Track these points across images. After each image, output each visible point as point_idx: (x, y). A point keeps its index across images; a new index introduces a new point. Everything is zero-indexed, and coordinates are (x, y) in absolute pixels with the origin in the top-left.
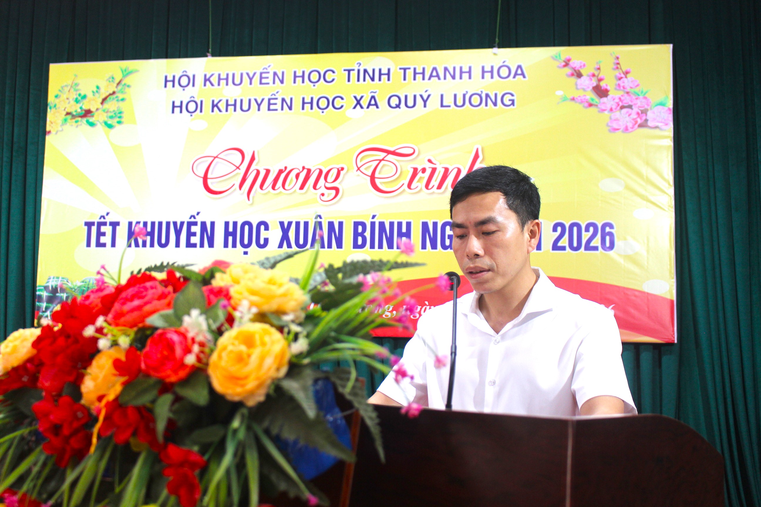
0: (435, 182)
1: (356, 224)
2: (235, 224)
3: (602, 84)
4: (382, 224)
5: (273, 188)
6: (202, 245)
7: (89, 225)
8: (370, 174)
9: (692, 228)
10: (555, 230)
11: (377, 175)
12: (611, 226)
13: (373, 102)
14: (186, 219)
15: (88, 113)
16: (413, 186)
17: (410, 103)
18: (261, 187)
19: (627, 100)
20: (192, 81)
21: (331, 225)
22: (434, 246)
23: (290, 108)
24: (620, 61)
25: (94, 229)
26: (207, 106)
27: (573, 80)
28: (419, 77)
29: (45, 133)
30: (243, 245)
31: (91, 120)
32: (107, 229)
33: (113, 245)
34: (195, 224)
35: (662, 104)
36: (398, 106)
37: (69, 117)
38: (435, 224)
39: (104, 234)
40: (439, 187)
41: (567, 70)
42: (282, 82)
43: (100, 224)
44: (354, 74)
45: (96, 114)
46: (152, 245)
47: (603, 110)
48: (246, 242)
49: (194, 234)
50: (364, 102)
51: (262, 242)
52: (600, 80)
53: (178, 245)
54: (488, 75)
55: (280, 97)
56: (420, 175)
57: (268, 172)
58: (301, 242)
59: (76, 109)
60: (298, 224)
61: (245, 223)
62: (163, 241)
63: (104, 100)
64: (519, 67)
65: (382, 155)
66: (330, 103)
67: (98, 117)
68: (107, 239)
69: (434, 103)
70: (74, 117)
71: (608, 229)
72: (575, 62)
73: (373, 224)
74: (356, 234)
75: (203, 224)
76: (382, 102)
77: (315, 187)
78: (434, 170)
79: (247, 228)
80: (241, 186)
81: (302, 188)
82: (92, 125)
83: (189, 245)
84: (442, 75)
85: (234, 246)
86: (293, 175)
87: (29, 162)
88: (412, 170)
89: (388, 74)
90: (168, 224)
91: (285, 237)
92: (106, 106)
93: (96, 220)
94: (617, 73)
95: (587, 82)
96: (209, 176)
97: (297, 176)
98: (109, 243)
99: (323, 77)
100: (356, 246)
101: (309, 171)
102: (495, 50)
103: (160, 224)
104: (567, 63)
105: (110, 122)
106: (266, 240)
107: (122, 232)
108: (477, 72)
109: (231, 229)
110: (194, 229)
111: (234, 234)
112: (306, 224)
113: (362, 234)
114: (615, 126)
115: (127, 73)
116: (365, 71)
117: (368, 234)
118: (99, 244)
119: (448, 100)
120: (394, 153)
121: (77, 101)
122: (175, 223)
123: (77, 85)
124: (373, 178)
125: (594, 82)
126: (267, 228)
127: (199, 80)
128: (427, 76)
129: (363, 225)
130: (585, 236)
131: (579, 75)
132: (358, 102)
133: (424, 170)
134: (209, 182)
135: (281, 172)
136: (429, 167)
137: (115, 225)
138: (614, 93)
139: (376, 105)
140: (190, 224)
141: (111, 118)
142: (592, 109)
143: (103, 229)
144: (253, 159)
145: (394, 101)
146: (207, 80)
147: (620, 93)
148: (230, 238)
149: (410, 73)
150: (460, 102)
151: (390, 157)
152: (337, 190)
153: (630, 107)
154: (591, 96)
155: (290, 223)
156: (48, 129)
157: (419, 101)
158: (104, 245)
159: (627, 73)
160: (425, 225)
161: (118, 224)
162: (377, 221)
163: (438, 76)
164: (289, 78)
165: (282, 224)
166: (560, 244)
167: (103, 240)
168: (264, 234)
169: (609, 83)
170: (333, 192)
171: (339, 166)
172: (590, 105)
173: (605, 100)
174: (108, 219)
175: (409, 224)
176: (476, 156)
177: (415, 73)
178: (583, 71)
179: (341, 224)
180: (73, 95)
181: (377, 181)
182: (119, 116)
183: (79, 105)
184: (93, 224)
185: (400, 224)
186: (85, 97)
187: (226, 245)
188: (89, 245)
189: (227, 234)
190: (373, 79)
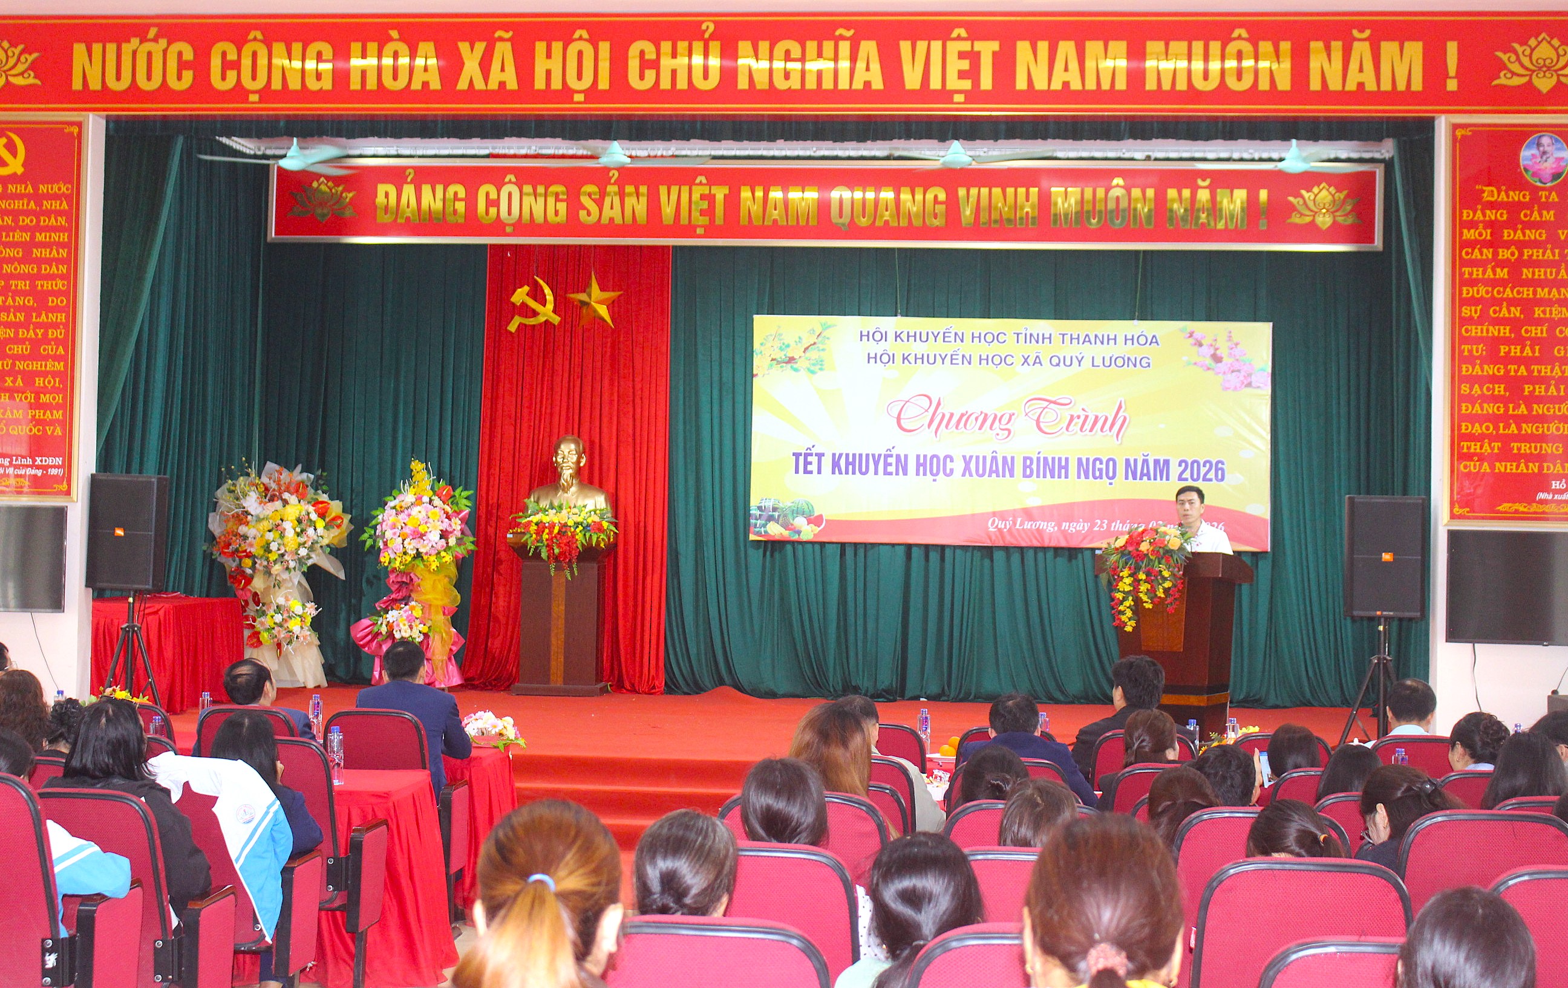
0: (1088, 426)
1: (1025, 459)
2: (925, 456)
3: (1218, 352)
4: (1045, 459)
5: (957, 428)
6: (897, 474)
7: (797, 455)
8: (1035, 418)
9: (1282, 465)
10: (1180, 465)
11: (1041, 419)
12: (1223, 463)
13: (1038, 361)
14: (883, 452)
15: (791, 360)
16: (1070, 429)
17: (1068, 362)
18: (947, 427)
19: (1237, 366)
20: (884, 336)
21: (1005, 459)
22: (1087, 477)
23: (970, 363)
24: (1233, 334)
25: (801, 459)
26: (899, 359)
27: (1196, 348)
28: (1075, 341)
29: (753, 376)
30: (932, 474)
31: (795, 366)
32: (813, 459)
33: (819, 472)
34: (891, 456)
35: (1263, 370)
36: (1058, 365)
37: (775, 362)
38: (1088, 460)
39: (811, 463)
40: (1091, 430)
41: (1191, 340)
42: (962, 341)
43: (806, 455)
44: (1022, 337)
45: (799, 361)
46: (854, 473)
47: (1218, 373)
48: (935, 471)
49: (890, 464)
50: (1031, 361)
51: (948, 471)
52: (1217, 349)
53: (876, 473)
54: (1129, 342)
55: (961, 353)
56: (1076, 420)
57: (952, 415)
58: (981, 472)
59: (780, 356)
60: (977, 458)
61: (933, 457)
62: (864, 470)
63: (806, 349)
64: (1154, 336)
65: (1045, 404)
66: (1004, 360)
67: (801, 364)
68: (813, 467)
69: (1087, 363)
70: (779, 363)
71: (1220, 465)
72: (1198, 335)
73: (1038, 459)
74: (1025, 467)
75: (898, 456)
76: (1045, 361)
77: (991, 428)
78: (1087, 417)
79: (935, 460)
80: (929, 425)
81: (980, 429)
82: (796, 370)
83: (886, 473)
84: (1093, 340)
85: (925, 474)
86: (973, 418)
87: (737, 400)
88: (1069, 418)
89: (1050, 338)
90: (867, 455)
91: (967, 468)
92: (808, 354)
93: (803, 451)
94: (1229, 344)
95: (1206, 351)
96: (902, 416)
97: (976, 419)
98: (815, 470)
99: (996, 338)
100: (1025, 476)
101: (986, 415)
102: (1136, 322)
103: (861, 455)
104: (1191, 335)
105: (812, 368)
106: (952, 470)
107: (827, 463)
108: (1121, 340)
109: (922, 461)
110: (890, 460)
111: (924, 465)
112: (984, 458)
113: (1030, 467)
114: (1227, 385)
115: (826, 327)
116: (1031, 335)
117: (1034, 466)
118: (806, 472)
119: (1097, 362)
120: (1055, 403)
121: (781, 349)
122: (873, 456)
123: (781, 335)
124: (1038, 422)
125: (1212, 351)
126: (952, 460)
127: (891, 336)
128: (1081, 341)
129: (1031, 459)
130: (1203, 470)
131: (1201, 345)
132: (1026, 360)
133: (1079, 417)
134: (902, 422)
135: (962, 415)
136: (1083, 414)
137: (820, 456)
138: (1226, 359)
139: (1040, 363)
140: (887, 456)
141: (814, 365)
142: (1210, 372)
143: (810, 459)
144: (939, 404)
145: (1055, 361)
146: (897, 336)
147: (1231, 360)
148: (921, 468)
149: (1067, 338)
150: (1107, 363)
151: (1052, 406)
152: (1009, 431)
153: (1239, 371)
154: (1209, 362)
155: (971, 457)
156: (755, 372)
157: (1075, 361)
158: (811, 472)
159: (1237, 344)
160: (1080, 460)
161: (823, 455)
162: (1042, 456)
163: (1089, 341)
164: (968, 338)
165: (964, 457)
166: (1184, 476)
167: (809, 468)
168: (949, 465)
169: (1223, 352)
170: (1006, 433)
171: (1011, 412)
172: (1209, 369)
173: (1219, 365)
174: (814, 451)
175: (1067, 459)
176: (1120, 407)
177: (1071, 339)
178: (1204, 342)
179: (1013, 458)
180: (777, 344)
181: (1042, 425)
182: (820, 363)
183: (783, 353)
184: (800, 454)
185: (1060, 459)
186: (788, 346)
187: (918, 474)
188: (797, 472)
189: (918, 465)
190: (1037, 342)
